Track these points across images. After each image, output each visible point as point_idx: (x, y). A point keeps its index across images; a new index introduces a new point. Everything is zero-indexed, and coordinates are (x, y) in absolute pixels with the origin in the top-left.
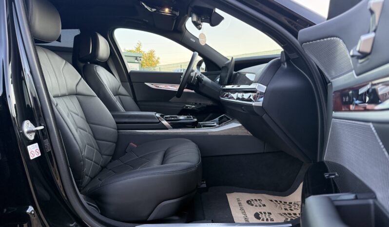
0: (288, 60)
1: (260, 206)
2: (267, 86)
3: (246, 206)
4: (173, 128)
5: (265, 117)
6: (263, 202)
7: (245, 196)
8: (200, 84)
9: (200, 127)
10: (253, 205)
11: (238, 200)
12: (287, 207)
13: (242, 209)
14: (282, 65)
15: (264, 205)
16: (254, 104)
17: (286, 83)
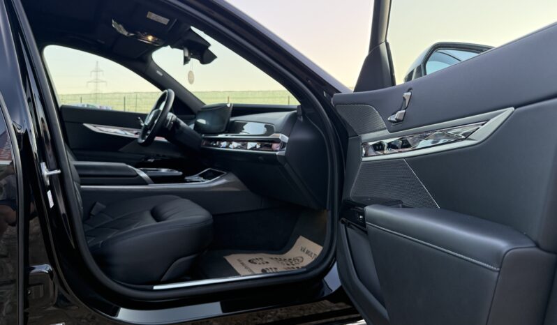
0: (304, 114)
1: (263, 263)
2: (289, 136)
3: (250, 265)
4: (155, 183)
5: (286, 166)
6: (265, 260)
7: (246, 257)
8: (177, 130)
9: (186, 182)
10: (255, 263)
11: (239, 260)
12: (289, 263)
13: (246, 268)
14: (299, 118)
15: (267, 263)
16: (277, 153)
17: (303, 135)
